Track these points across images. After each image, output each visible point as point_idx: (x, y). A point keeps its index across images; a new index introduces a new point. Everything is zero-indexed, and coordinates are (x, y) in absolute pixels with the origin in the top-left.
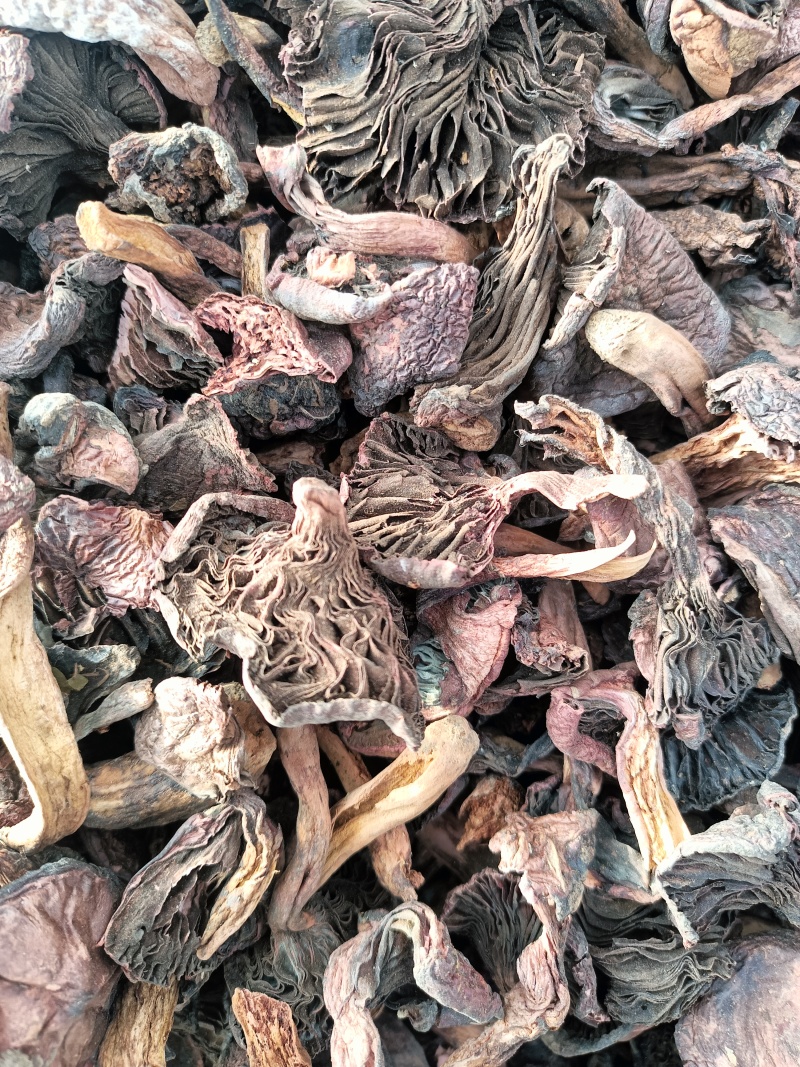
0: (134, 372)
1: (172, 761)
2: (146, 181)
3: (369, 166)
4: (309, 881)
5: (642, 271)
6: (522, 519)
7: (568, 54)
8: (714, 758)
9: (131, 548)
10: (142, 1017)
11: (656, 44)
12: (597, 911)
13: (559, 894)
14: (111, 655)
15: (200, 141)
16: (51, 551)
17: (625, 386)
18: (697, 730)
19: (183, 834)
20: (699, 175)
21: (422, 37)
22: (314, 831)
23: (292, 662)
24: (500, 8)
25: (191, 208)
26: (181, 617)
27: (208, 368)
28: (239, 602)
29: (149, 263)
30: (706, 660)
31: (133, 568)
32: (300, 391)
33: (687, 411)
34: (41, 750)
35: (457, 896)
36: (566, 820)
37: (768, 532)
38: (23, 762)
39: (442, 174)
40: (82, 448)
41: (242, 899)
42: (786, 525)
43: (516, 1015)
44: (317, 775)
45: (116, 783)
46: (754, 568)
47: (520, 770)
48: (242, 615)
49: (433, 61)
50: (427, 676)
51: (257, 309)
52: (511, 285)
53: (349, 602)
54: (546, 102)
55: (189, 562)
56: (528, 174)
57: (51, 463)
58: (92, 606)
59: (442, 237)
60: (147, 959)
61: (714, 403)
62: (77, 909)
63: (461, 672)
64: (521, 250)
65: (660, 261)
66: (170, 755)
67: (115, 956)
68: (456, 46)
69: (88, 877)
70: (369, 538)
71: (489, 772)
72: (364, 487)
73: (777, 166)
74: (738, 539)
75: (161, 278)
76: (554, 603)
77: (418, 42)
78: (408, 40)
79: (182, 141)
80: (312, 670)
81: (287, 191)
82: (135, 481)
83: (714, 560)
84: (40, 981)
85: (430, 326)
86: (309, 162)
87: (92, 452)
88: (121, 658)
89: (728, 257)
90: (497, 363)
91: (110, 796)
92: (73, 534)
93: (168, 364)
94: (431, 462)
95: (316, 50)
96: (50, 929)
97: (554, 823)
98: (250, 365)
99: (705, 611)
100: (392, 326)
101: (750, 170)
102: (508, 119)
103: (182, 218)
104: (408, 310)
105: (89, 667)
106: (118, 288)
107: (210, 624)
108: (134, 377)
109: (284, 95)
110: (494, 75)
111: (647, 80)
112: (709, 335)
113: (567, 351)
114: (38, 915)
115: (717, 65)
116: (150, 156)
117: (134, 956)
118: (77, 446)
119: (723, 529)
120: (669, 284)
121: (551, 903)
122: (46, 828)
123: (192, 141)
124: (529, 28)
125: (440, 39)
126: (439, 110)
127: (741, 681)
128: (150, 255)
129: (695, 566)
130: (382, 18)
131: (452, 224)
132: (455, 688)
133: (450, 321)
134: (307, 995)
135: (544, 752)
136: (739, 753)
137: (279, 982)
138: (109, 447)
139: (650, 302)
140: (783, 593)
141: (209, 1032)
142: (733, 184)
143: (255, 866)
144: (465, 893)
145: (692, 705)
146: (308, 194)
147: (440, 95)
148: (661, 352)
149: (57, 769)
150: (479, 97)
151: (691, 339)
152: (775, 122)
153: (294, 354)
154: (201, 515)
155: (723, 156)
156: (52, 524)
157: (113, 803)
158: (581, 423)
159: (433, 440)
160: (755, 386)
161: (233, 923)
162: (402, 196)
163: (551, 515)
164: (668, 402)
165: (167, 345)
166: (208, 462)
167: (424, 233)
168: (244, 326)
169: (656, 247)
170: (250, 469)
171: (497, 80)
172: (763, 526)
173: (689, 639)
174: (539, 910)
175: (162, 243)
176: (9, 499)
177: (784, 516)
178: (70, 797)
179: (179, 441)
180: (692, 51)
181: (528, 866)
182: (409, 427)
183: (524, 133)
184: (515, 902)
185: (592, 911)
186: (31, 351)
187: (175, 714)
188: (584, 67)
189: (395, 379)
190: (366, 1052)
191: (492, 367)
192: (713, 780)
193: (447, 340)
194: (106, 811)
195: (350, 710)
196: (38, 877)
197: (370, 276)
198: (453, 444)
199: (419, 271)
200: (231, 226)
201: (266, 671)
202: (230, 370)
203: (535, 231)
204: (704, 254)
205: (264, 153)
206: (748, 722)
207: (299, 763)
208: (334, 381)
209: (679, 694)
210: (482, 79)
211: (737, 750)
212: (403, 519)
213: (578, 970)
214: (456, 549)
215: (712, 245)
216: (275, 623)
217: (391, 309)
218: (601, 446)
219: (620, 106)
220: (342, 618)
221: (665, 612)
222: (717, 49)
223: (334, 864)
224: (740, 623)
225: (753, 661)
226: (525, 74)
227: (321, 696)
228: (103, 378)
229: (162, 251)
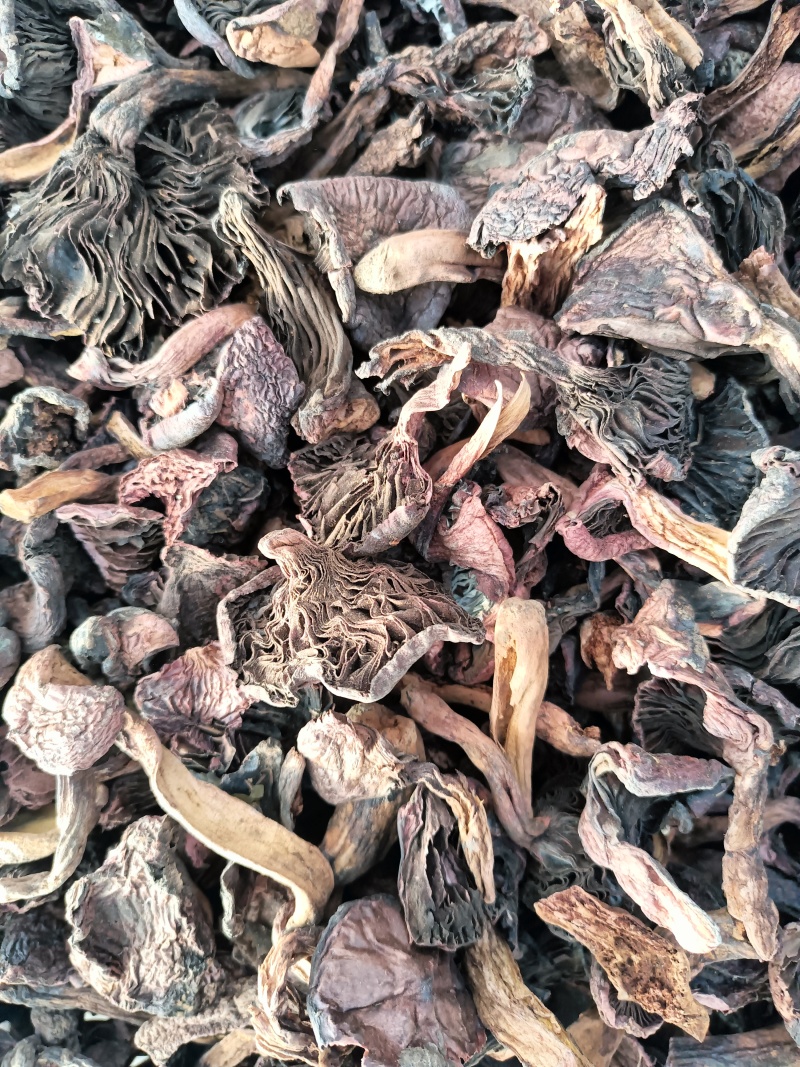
0: (121, 571)
1: (350, 787)
2: (25, 454)
3: (139, 319)
4: (513, 792)
5: (363, 216)
6: (447, 438)
7: (199, 135)
8: (717, 471)
9: (208, 677)
10: (488, 973)
11: (248, 74)
12: (743, 647)
13: (684, 655)
14: (260, 755)
15: (31, 401)
16: (164, 722)
17: (428, 294)
18: (670, 464)
19: (403, 830)
20: (355, 119)
21: (99, 216)
22: (484, 755)
23: (350, 654)
24: (130, 153)
25: (66, 444)
26: (266, 689)
27: (158, 527)
28: (291, 648)
29: (66, 499)
30: (632, 415)
31: (221, 688)
32: (228, 489)
33: (478, 272)
34: (262, 848)
35: (638, 721)
36: (653, 603)
37: (599, 295)
38: (256, 863)
39: (187, 281)
40: (126, 643)
41: (476, 840)
42: (609, 279)
43: (741, 763)
44: (455, 719)
45: (339, 837)
46: (607, 327)
47: (598, 600)
48: (300, 654)
49: (119, 223)
50: (474, 593)
51: (152, 466)
52: (289, 305)
53: (356, 588)
54: (210, 177)
55: (244, 653)
56: (232, 232)
57: (117, 669)
58: (220, 735)
59: (223, 317)
60: (452, 929)
61: (486, 250)
62: (374, 932)
63: (481, 569)
64: (274, 279)
65: (368, 200)
66: (345, 783)
67: (426, 942)
68: (124, 200)
69: (366, 907)
70: (344, 539)
71: (580, 620)
72: (316, 512)
73: (393, 66)
74: (582, 319)
75: (83, 501)
76: (515, 472)
77: (98, 220)
78: (93, 226)
79: (21, 411)
80: (368, 648)
81: (107, 380)
82: (174, 634)
83: (583, 346)
84: (386, 992)
85: (260, 377)
86: (105, 350)
87: (133, 640)
88: (266, 751)
89: (417, 150)
90: (327, 359)
91: (343, 848)
92: (167, 699)
93: (135, 548)
94: (348, 458)
95: (48, 285)
96: (365, 955)
97: (646, 613)
98: (179, 502)
99: (597, 384)
100: (239, 399)
101: (379, 85)
102: (196, 210)
103: (65, 454)
104: (238, 381)
105: (256, 776)
106: (64, 529)
107: (285, 677)
108: (124, 575)
109: (57, 327)
110: (164, 193)
111: (268, 96)
112: (449, 210)
113: (361, 310)
114: (349, 953)
115: (293, 49)
116: (14, 437)
117: (441, 934)
118: (122, 645)
119: (569, 321)
120: (389, 207)
121: (684, 665)
122: (310, 895)
123: (27, 405)
124: (158, 145)
125: (111, 207)
126: (149, 247)
127: (676, 406)
128: (63, 493)
129: (560, 363)
130: (66, 229)
131: (220, 305)
132: (488, 583)
133: (270, 362)
134: (586, 870)
135: (601, 573)
136: (732, 453)
137: (561, 878)
138: (141, 628)
139: (389, 228)
140: (645, 324)
141: (566, 962)
142: (381, 102)
143: (465, 810)
144: (640, 714)
145: (652, 451)
146: (121, 370)
147: (142, 237)
148: (417, 255)
149: (283, 852)
150: (167, 215)
151: (439, 225)
152: (370, 39)
153: (197, 472)
154: (226, 617)
155: (356, 93)
156: (149, 705)
157: (350, 851)
158: (410, 345)
159: (339, 443)
160: (494, 216)
161: (486, 861)
162: (177, 317)
163: (461, 417)
164: (458, 278)
165: (122, 537)
166: (209, 584)
167: (206, 327)
168: (153, 483)
169: (357, 193)
170: (237, 564)
171: (169, 195)
172: (593, 295)
173: (606, 412)
174: (682, 678)
175: (66, 480)
176: (107, 708)
177: (604, 275)
178: (308, 864)
179: (180, 587)
180: (270, 56)
181: (646, 656)
182: (315, 449)
183: (211, 209)
184: (678, 690)
185: (740, 650)
186: (49, 613)
187: (322, 754)
188: (217, 131)
189: (273, 429)
190: (644, 870)
191: (326, 364)
192: (733, 487)
193: (279, 376)
194: (350, 861)
195: (410, 652)
196: (331, 930)
197: (198, 382)
198: (355, 434)
199: (224, 352)
200: (99, 432)
201: (338, 674)
202: (171, 516)
203: (268, 259)
204: (403, 163)
205: (74, 371)
206: (720, 427)
207: (438, 721)
208: (236, 465)
209: (633, 453)
210: (159, 202)
211: (729, 452)
212: (355, 509)
213: (757, 696)
214: (404, 496)
215: (401, 153)
216: (323, 640)
217: (227, 390)
218: (433, 347)
219: (265, 129)
220: (359, 601)
221: (575, 410)
222: (282, 40)
223: (525, 768)
224: (636, 370)
225: (671, 385)
226: (183, 174)
227: (385, 659)
228: (110, 593)
229: (71, 484)
